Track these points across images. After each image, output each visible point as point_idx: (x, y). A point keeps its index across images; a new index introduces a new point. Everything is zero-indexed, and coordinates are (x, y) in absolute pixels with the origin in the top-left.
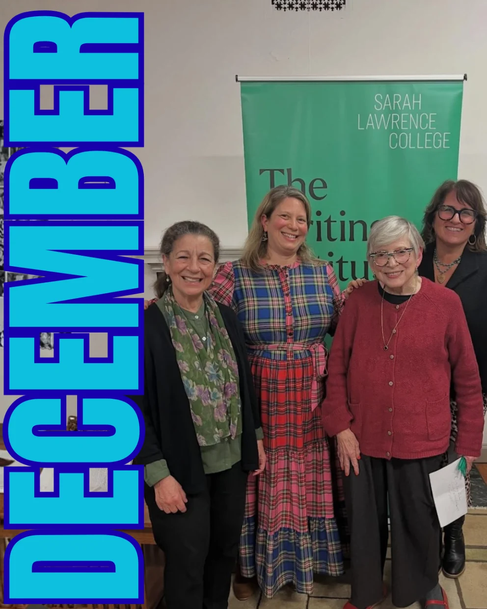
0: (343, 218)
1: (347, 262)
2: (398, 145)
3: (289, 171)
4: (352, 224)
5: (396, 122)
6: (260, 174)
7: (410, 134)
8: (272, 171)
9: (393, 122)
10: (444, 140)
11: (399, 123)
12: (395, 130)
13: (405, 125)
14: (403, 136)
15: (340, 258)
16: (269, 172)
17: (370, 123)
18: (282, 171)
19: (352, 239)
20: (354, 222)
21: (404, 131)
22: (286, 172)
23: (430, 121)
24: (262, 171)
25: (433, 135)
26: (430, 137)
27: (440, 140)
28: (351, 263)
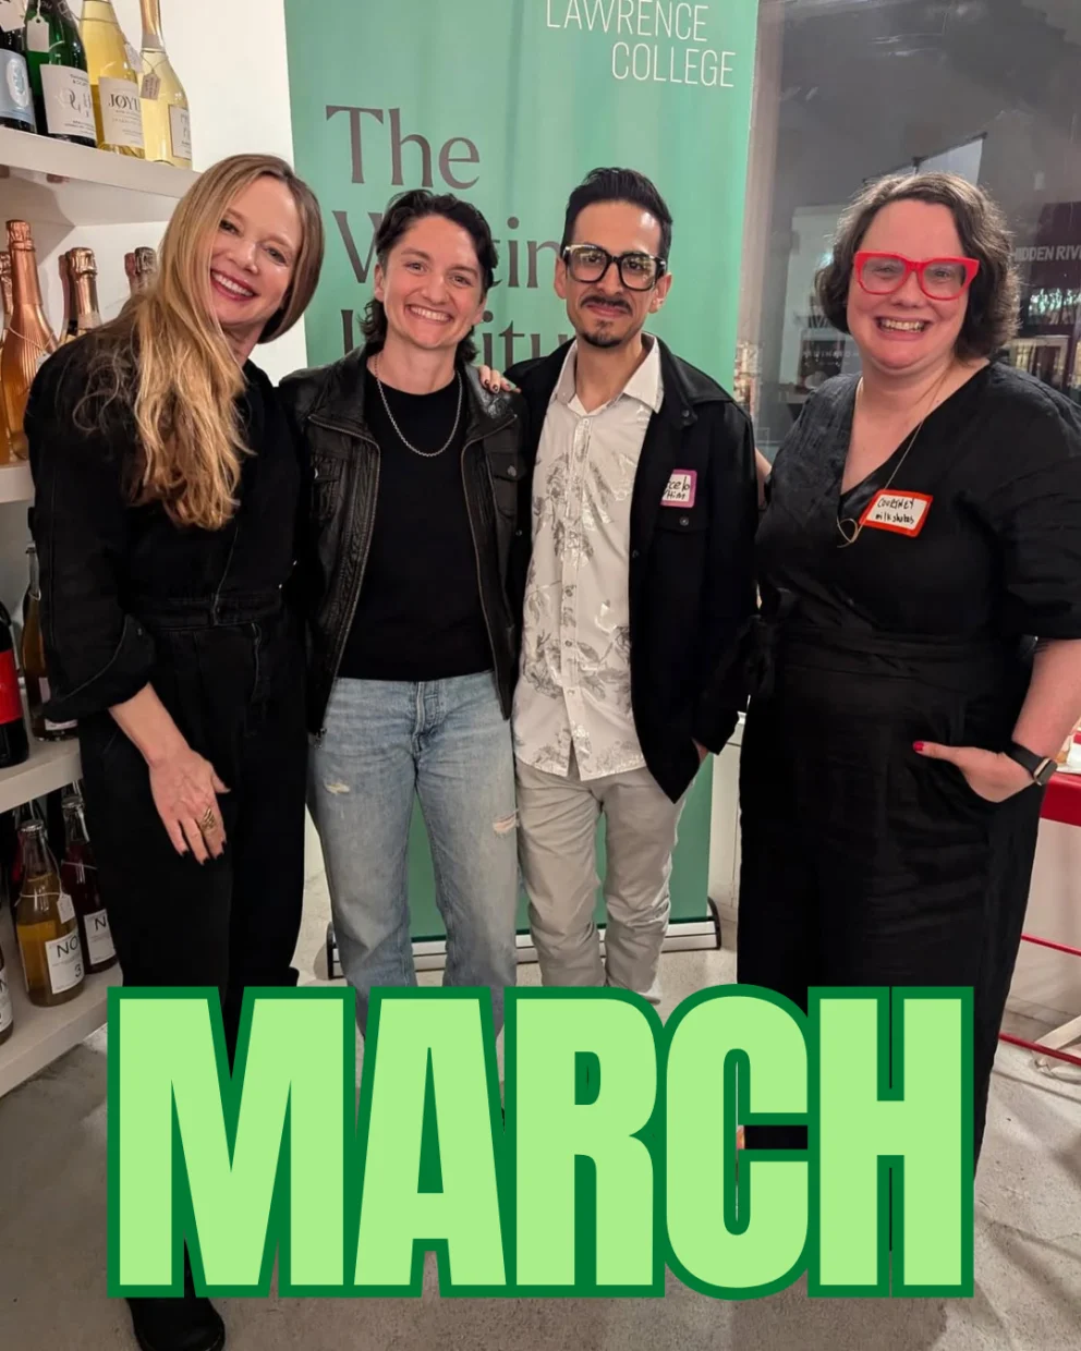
0: (514, 235)
1: (523, 335)
2: (631, 71)
3: (395, 114)
4: (532, 246)
5: (627, 17)
6: (329, 116)
7: (656, 48)
8: (355, 114)
9: (620, 16)
10: (723, 69)
11: (634, 19)
12: (625, 36)
13: (647, 26)
14: (642, 51)
15: (508, 326)
16: (348, 113)
17: (573, 13)
18: (378, 114)
19: (533, 283)
20: (538, 246)
21: (643, 39)
22: (387, 117)
23: (696, 23)
24: (331, 111)
25: (701, 54)
26: (695, 58)
27: (715, 68)
28: (530, 339)
